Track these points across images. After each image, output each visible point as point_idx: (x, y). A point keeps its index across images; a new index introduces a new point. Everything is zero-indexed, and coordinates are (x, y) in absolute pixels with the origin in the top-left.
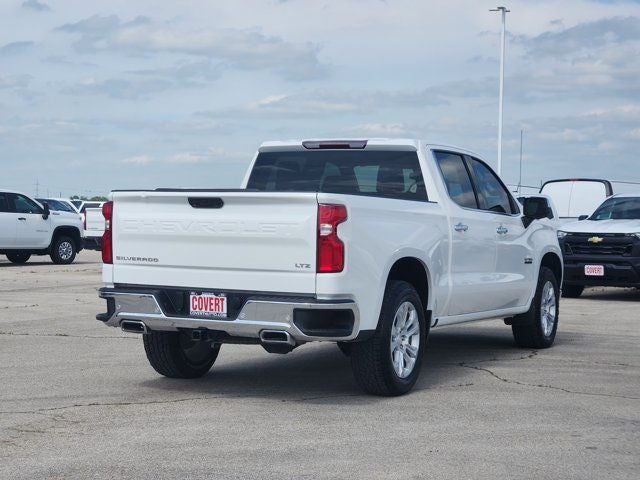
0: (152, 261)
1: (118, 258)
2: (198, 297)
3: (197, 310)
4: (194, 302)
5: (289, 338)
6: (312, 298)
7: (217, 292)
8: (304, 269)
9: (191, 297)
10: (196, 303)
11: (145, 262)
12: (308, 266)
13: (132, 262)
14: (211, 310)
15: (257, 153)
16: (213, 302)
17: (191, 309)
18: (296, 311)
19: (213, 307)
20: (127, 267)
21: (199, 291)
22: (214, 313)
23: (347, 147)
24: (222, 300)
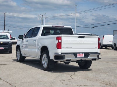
1: (63, 48)
4: (78, 55)
11: (69, 48)
22: (82, 57)
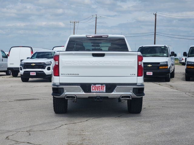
0: (77, 75)
1: (62, 74)
2: (94, 86)
3: (94, 90)
5: (131, 97)
6: (135, 84)
7: (102, 84)
8: (133, 75)
9: (92, 86)
10: (93, 88)
11: (73, 75)
12: (135, 75)
13: (68, 75)
14: (99, 90)
15: (69, 39)
16: (100, 87)
17: (92, 90)
18: (134, 89)
19: (100, 89)
20: (65, 77)
21: (95, 84)
23: (102, 37)
24: (104, 87)
